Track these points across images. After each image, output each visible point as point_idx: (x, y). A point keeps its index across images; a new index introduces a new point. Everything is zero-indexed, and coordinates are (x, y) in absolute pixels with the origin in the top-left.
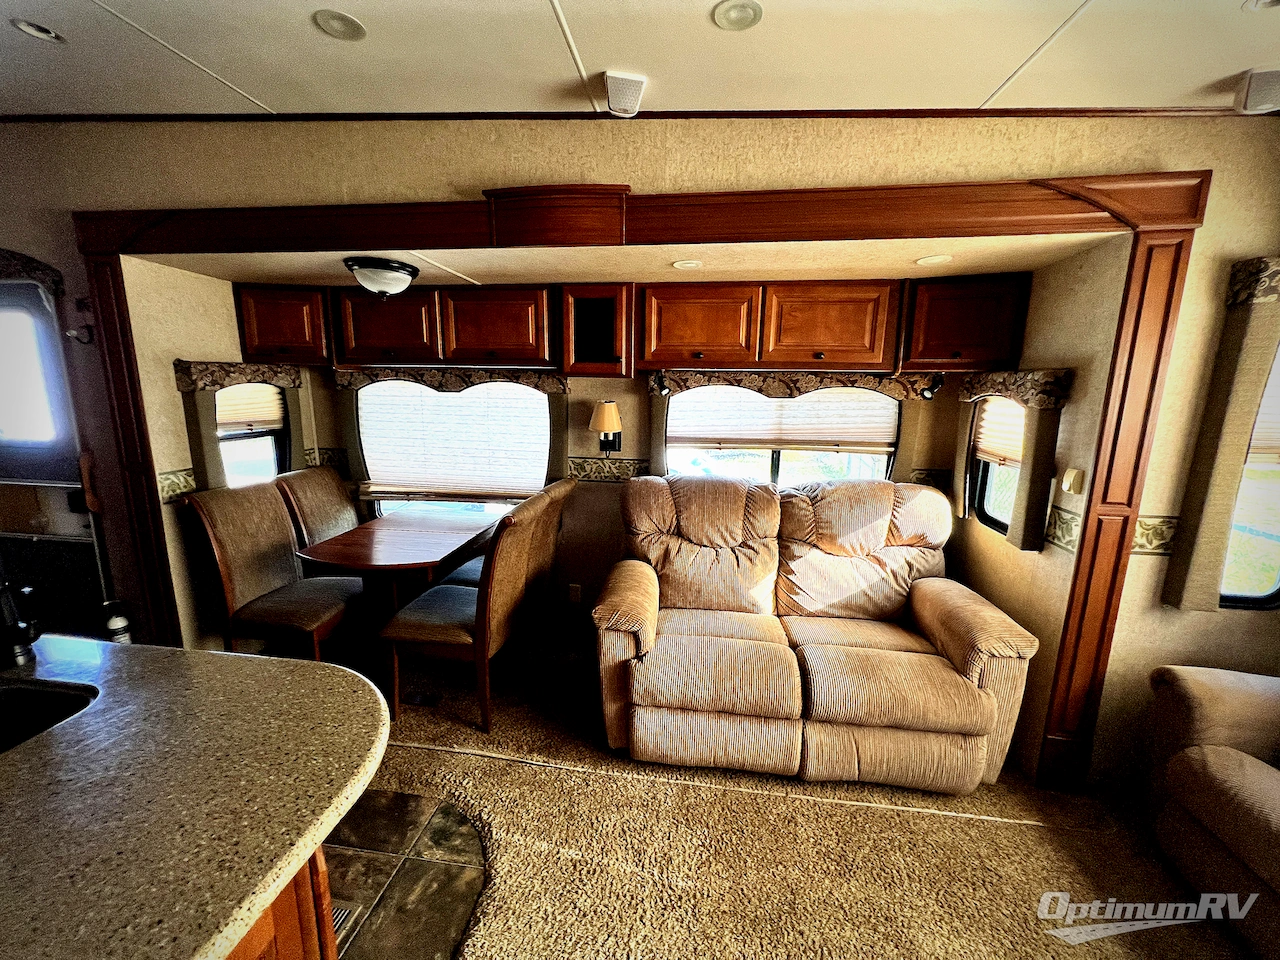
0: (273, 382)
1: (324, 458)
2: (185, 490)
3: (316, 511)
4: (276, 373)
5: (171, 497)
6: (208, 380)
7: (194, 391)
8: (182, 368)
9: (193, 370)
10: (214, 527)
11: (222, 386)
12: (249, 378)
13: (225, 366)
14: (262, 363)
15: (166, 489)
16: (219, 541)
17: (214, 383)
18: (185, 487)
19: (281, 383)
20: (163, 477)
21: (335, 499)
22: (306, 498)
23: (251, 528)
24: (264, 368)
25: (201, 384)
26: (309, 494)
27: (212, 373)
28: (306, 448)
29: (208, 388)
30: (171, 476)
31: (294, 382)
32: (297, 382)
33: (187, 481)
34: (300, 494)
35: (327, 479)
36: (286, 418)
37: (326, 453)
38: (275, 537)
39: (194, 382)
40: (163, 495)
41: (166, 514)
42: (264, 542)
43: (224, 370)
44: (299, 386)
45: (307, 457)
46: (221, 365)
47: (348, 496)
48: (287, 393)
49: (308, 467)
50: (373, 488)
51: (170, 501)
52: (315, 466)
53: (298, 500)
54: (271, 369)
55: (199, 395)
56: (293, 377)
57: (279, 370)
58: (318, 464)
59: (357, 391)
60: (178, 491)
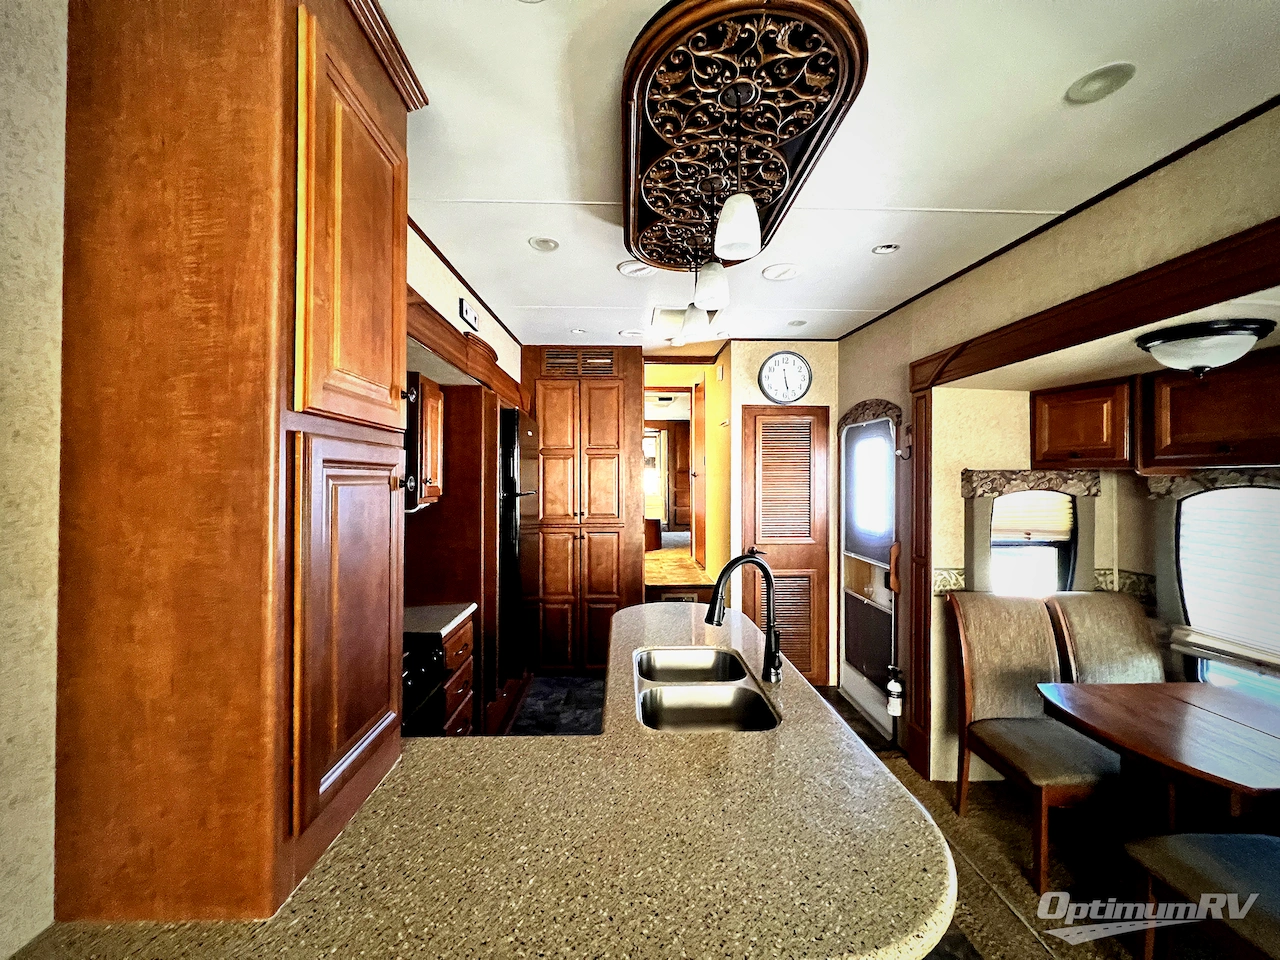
0: (1061, 489)
1: (1124, 584)
2: (954, 588)
3: (1094, 645)
4: (1065, 481)
5: (941, 592)
6: (986, 488)
7: (973, 497)
8: (967, 476)
9: (975, 478)
10: (966, 629)
11: (1001, 494)
12: (1031, 485)
13: (1008, 475)
14: (1051, 469)
15: (938, 583)
16: (969, 645)
17: (993, 490)
18: (955, 585)
19: (1071, 491)
20: (938, 572)
21: (1128, 639)
22: (1082, 626)
23: (1005, 641)
24: (1051, 475)
25: (980, 491)
26: (1088, 623)
27: (992, 481)
28: (1096, 567)
29: (986, 495)
30: (945, 574)
31: (1089, 489)
32: (1094, 490)
33: (957, 580)
34: (1075, 620)
35: (1123, 609)
36: (1074, 531)
37: (1128, 578)
38: (1032, 659)
39: (974, 490)
40: (935, 588)
41: (935, 604)
42: (1017, 662)
43: (1005, 477)
44: (1095, 495)
45: (1101, 579)
46: (1003, 473)
47: (1152, 640)
48: (1078, 502)
49: (1098, 590)
50: (1192, 639)
51: (941, 595)
52: (1111, 592)
53: (1070, 626)
54: (1059, 476)
55: (977, 501)
56: (1088, 484)
57: (1071, 476)
58: (1116, 589)
59: (1179, 503)
60: (948, 588)
